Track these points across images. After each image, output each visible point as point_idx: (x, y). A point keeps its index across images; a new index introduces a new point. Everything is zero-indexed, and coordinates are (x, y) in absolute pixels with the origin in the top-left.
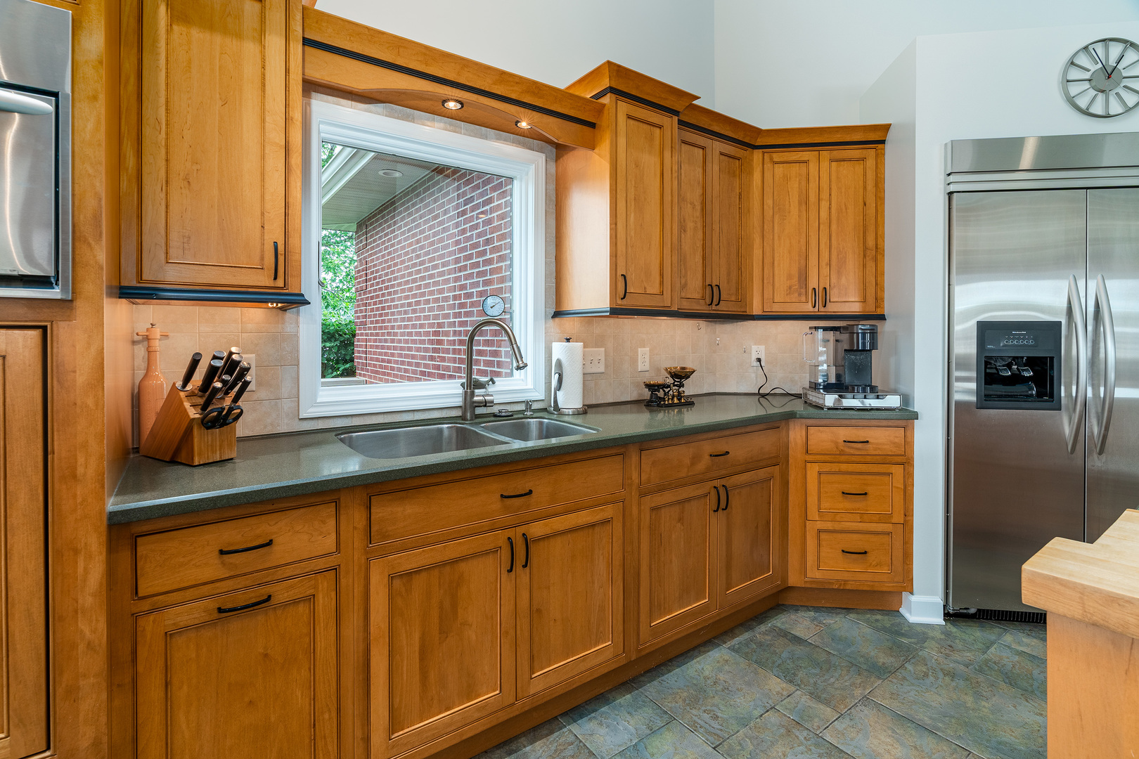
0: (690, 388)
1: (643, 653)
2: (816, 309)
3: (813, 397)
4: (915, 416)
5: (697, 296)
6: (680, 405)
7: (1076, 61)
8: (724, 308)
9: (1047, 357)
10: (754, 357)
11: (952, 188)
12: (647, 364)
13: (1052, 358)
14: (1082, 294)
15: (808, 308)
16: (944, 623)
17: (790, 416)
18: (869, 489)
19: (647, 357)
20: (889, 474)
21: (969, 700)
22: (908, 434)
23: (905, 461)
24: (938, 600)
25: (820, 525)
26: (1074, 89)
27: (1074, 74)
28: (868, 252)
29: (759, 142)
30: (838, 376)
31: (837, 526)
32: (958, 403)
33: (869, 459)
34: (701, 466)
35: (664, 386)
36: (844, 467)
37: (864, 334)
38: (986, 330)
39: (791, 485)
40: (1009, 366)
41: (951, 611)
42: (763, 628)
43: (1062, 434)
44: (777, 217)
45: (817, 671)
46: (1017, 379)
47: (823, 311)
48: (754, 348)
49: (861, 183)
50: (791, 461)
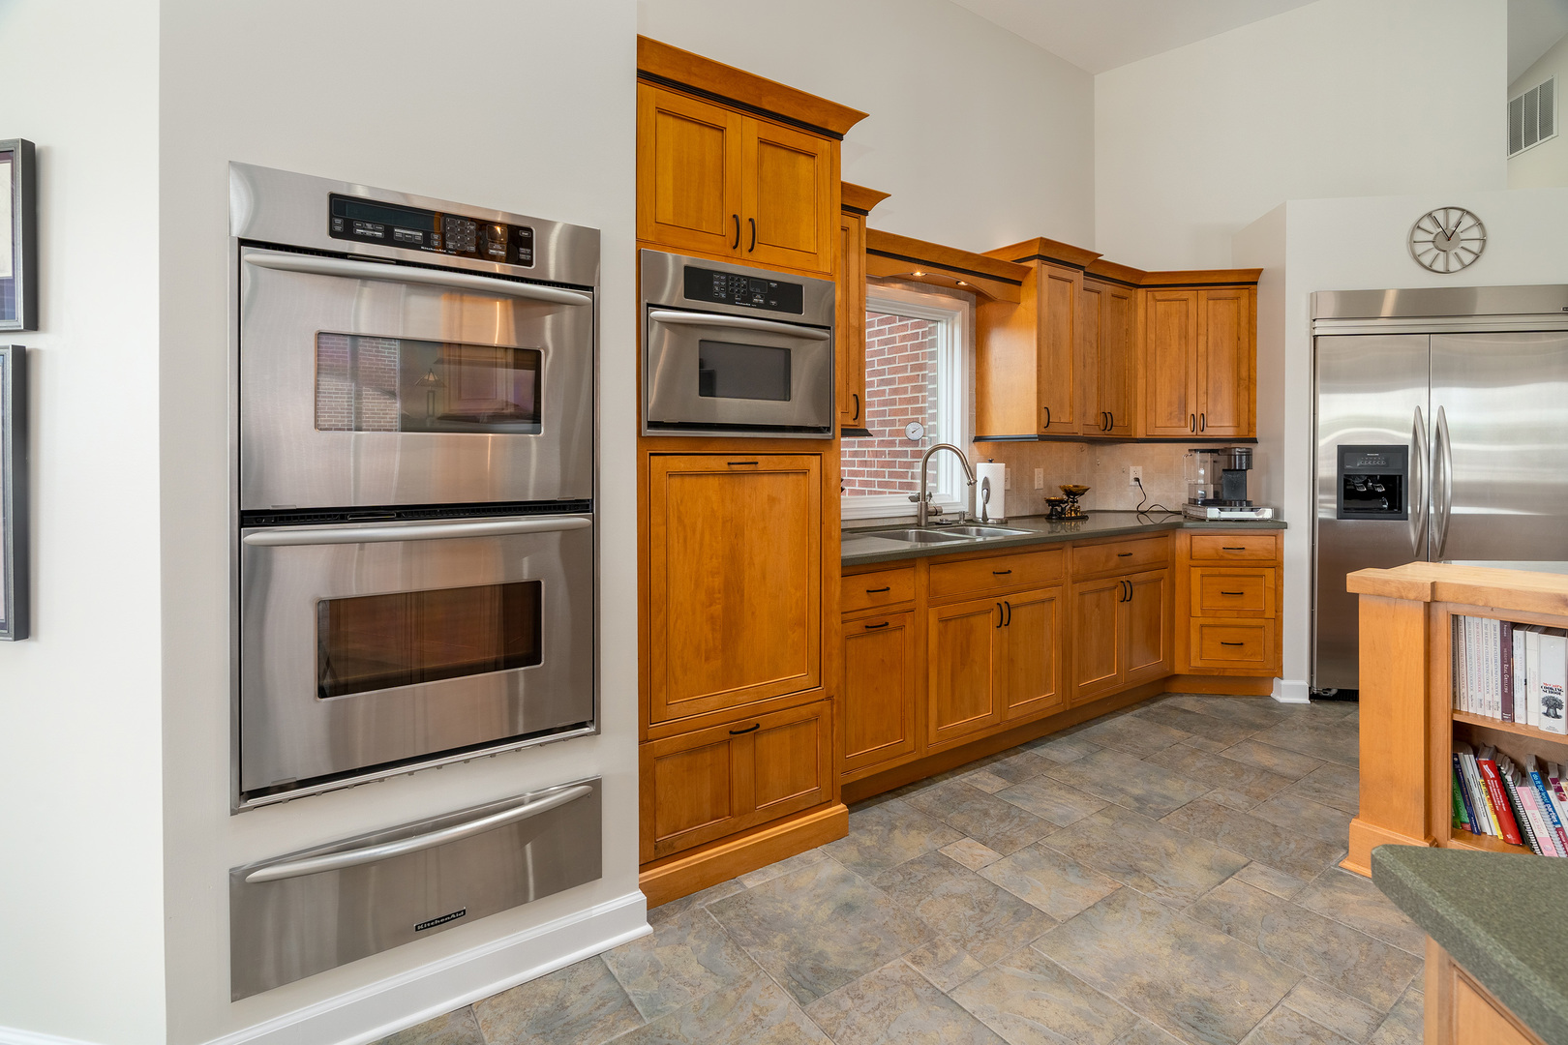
0: (1085, 504)
1: (1076, 705)
2: (1195, 433)
3: (1194, 511)
4: (1285, 526)
5: (1092, 422)
6: (1077, 518)
7: (1422, 225)
8: (1115, 432)
9: (1396, 476)
10: (1132, 476)
11: (1317, 332)
12: (1042, 482)
13: (1400, 477)
14: (1426, 422)
15: (1187, 432)
16: (1309, 702)
17: (1177, 526)
18: (1244, 590)
19: (1041, 476)
20: (1261, 576)
21: (1329, 740)
22: (1279, 541)
23: (1275, 563)
24: (1305, 683)
25: (1202, 621)
26: (1419, 249)
27: (1420, 236)
28: (1242, 382)
29: (1144, 282)
30: (1216, 493)
31: (1217, 622)
32: (1321, 520)
33: (1244, 563)
34: (1112, 564)
35: (1062, 501)
36: (1223, 570)
37: (1241, 456)
38: (1345, 452)
39: (1177, 587)
40: (1365, 483)
41: (1315, 692)
42: (1156, 705)
43: (1409, 542)
44: (1158, 349)
45: (1208, 727)
46: (1371, 495)
47: (1201, 435)
48: (1132, 469)
49: (1236, 320)
50: (1177, 565)
